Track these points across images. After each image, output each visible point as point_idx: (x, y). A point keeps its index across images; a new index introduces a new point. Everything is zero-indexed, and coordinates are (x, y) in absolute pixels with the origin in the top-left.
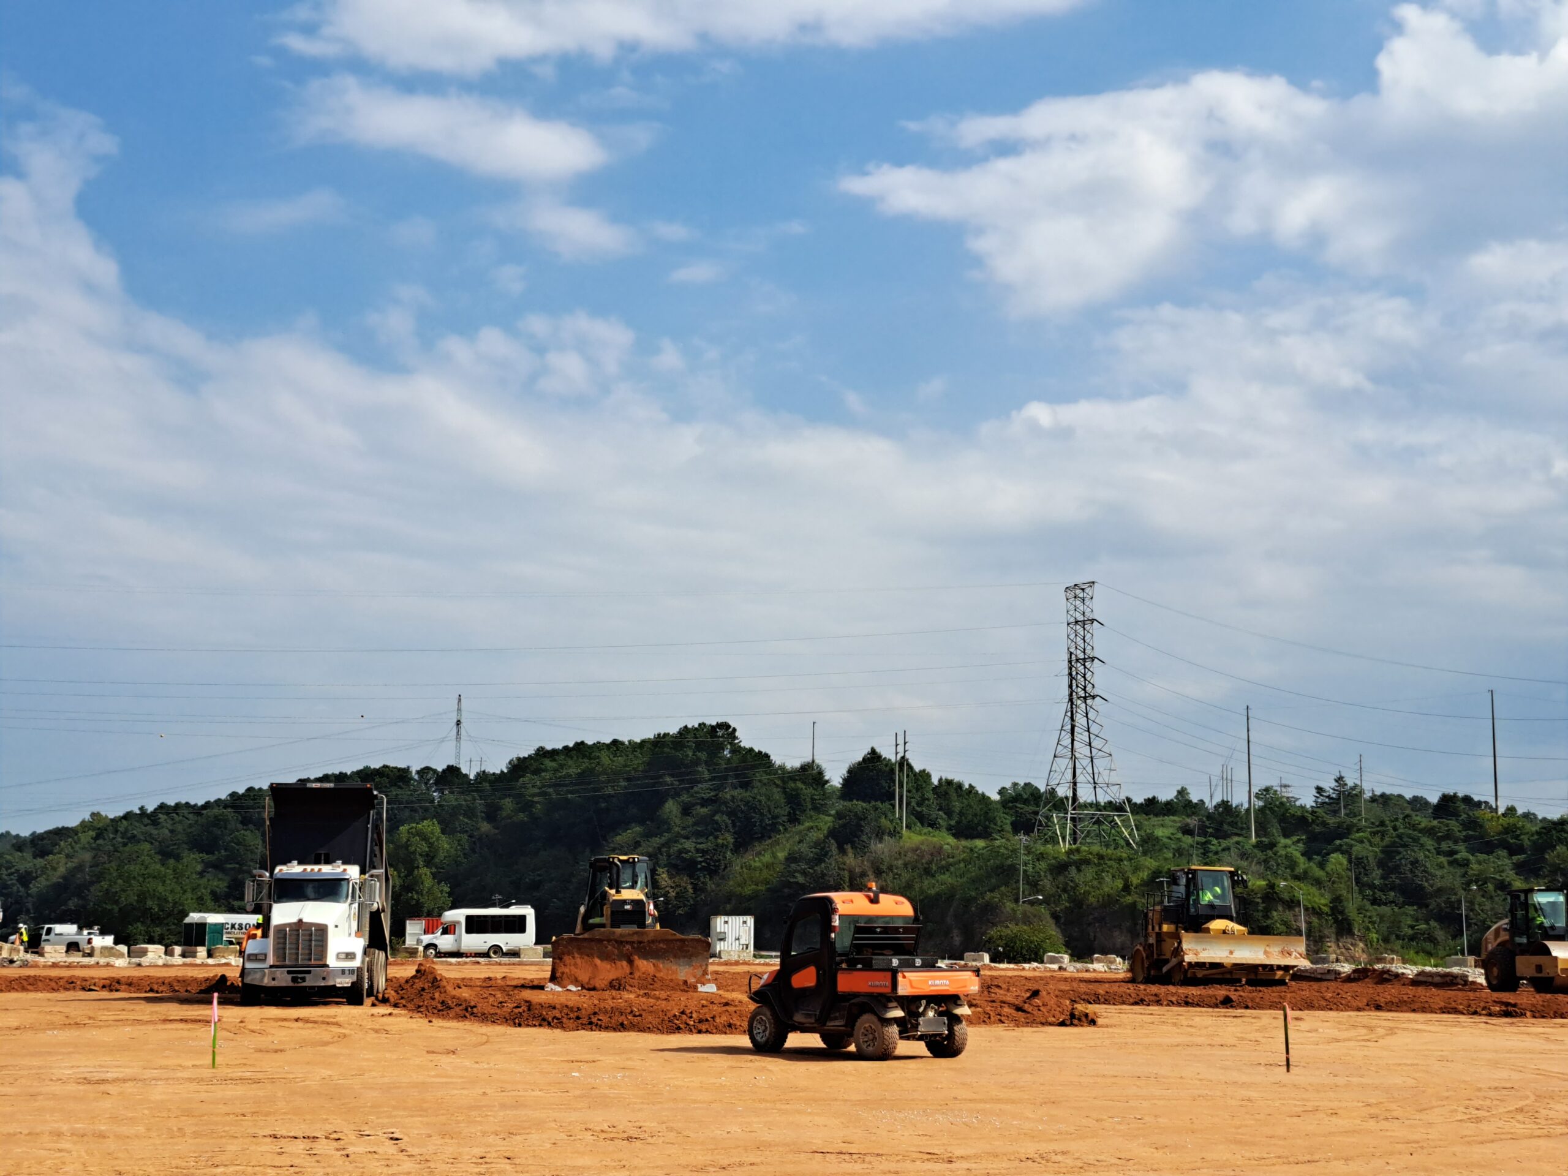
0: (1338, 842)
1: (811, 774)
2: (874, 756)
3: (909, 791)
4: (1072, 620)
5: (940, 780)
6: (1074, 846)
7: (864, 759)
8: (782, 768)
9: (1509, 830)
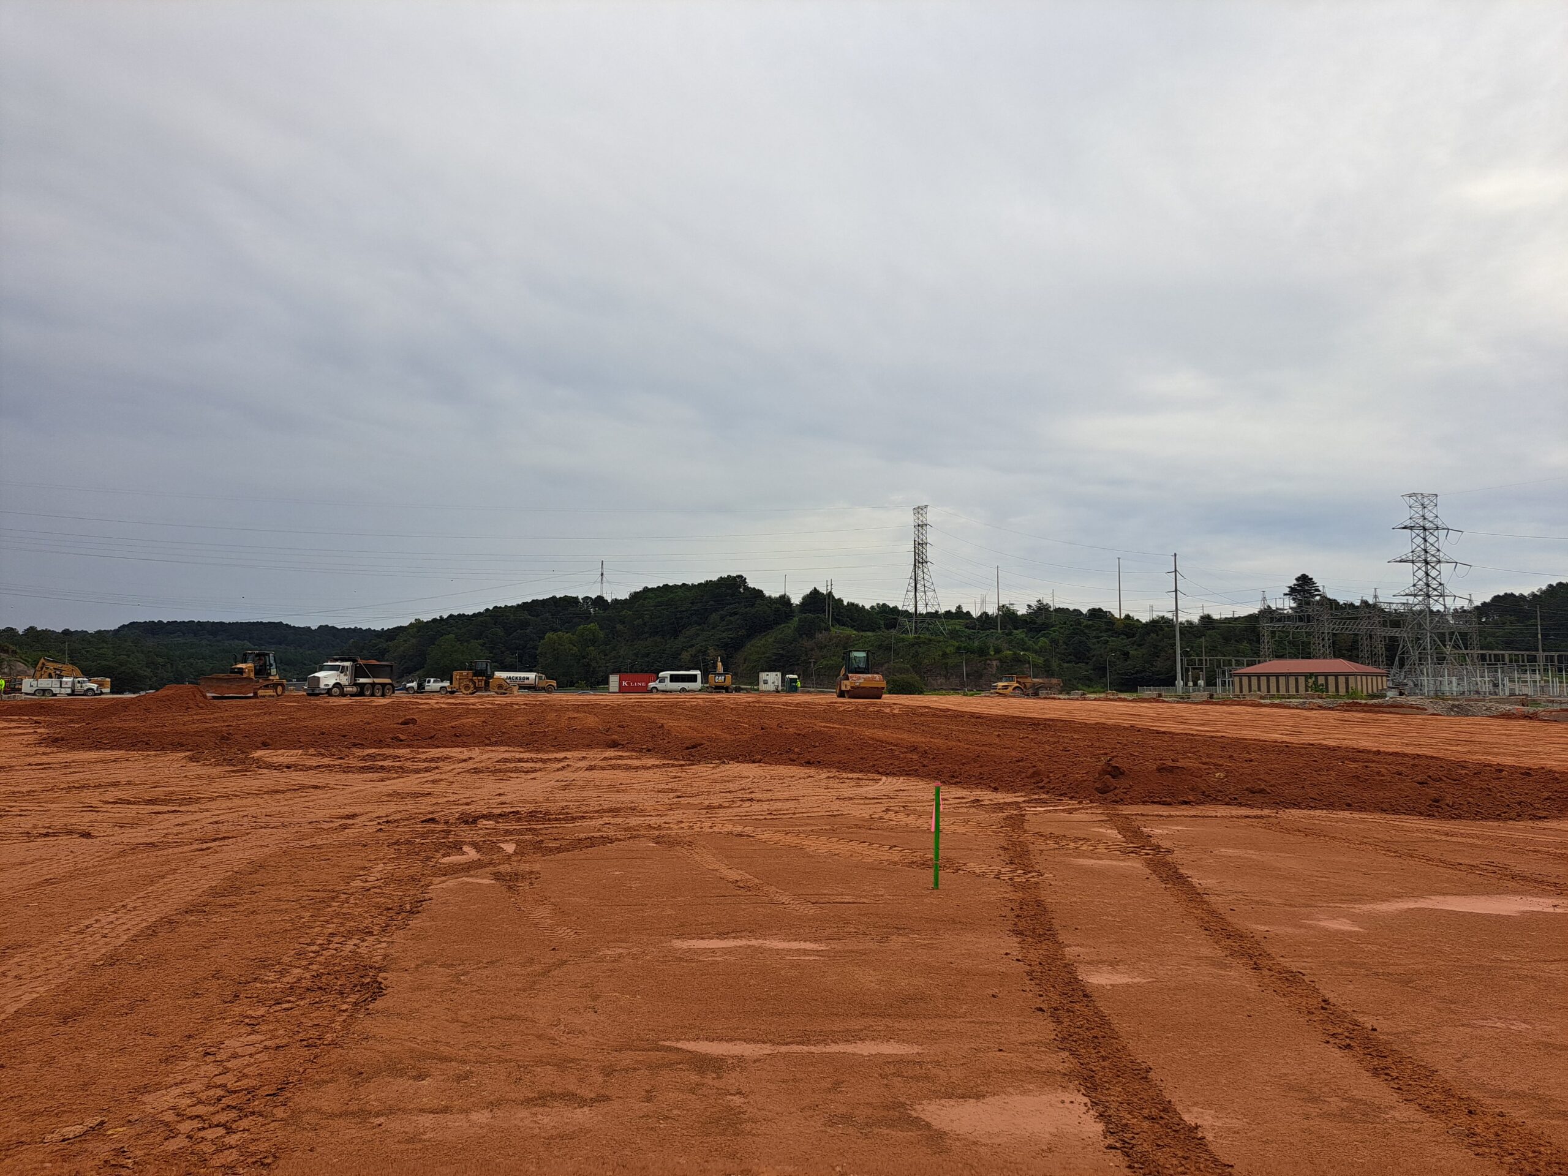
0: (1043, 632)
1: (784, 600)
2: (815, 592)
3: (833, 609)
4: (916, 524)
5: (848, 603)
6: (916, 635)
7: (811, 593)
8: (770, 597)
9: (1126, 626)
